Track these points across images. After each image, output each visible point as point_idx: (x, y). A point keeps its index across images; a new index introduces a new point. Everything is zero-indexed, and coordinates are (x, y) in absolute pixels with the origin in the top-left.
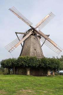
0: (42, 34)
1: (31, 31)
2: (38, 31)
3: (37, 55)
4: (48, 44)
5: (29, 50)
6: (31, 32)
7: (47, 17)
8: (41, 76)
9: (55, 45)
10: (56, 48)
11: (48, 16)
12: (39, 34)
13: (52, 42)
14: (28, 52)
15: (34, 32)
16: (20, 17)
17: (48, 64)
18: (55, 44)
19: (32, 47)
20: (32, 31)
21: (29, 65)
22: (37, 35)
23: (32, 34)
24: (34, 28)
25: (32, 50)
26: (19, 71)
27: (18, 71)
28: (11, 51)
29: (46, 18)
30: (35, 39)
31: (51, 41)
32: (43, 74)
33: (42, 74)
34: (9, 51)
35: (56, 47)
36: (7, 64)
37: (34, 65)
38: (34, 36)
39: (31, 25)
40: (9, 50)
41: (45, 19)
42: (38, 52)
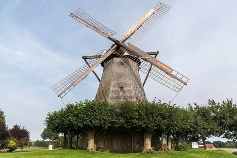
0: (136, 51)
6: (112, 51)
9: (169, 70)
13: (161, 65)
15: (119, 48)
18: (166, 68)
19: (113, 83)
20: (114, 47)
22: (125, 54)
25: (113, 89)
30: (122, 64)
31: (158, 63)
35: (170, 75)
40: (59, 93)
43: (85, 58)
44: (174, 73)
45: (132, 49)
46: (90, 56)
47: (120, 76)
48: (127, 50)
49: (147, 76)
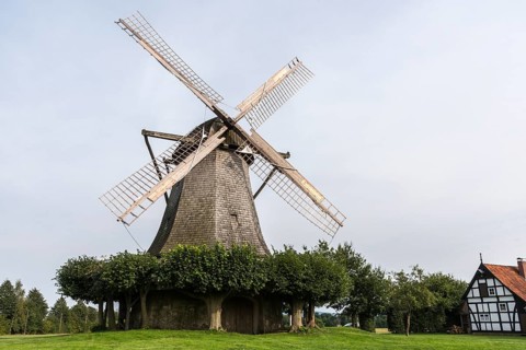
1: (217, 129)
2: (250, 134)
3: (242, 238)
4: (289, 191)
5: (209, 215)
6: (220, 137)
7: (280, 75)
8: (261, 332)
9: (319, 198)
10: (319, 210)
11: (285, 71)
12: (251, 146)
13: (306, 186)
14: (203, 223)
15: (229, 136)
16: (167, 64)
17: (304, 281)
18: (316, 194)
19: (219, 203)
20: (222, 131)
21: (226, 285)
22: (244, 151)
23: (221, 147)
24: (231, 121)
25: (219, 214)
26: (163, 313)
27: (158, 311)
28: (128, 218)
29: (276, 79)
30: (231, 166)
31: (303, 182)
32: (271, 323)
33: (267, 323)
34: (121, 220)
35: (320, 207)
36: (117, 281)
37: (248, 284)
38: (227, 154)
39: (219, 106)
40: (120, 214)
41: (272, 84)
42: (245, 225)
43: (146, 134)
44: (325, 204)
45: (258, 143)
46: (161, 134)
47: (230, 190)
48: (248, 142)
49: (264, 184)
